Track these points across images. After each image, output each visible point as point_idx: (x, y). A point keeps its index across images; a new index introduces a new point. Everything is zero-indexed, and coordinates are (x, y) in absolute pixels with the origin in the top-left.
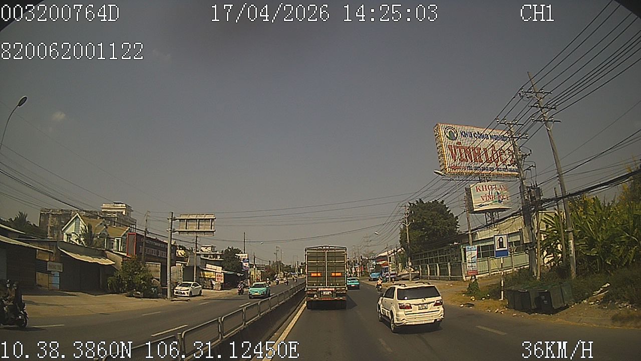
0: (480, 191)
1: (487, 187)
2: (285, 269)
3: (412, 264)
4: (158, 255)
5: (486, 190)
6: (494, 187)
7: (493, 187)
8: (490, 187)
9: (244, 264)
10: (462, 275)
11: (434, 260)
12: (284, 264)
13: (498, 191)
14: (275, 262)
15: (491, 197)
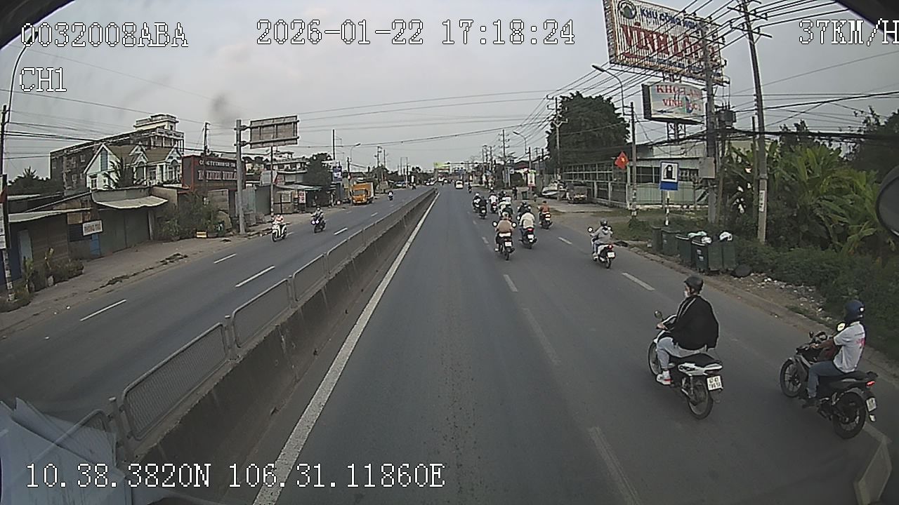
0: (662, 92)
1: (672, 89)
2: (390, 176)
3: (562, 177)
4: (222, 178)
5: (671, 92)
6: (683, 90)
7: (681, 90)
8: (676, 89)
9: (335, 174)
10: (625, 202)
11: (591, 176)
12: (388, 169)
13: (688, 96)
14: (376, 167)
15: (677, 103)
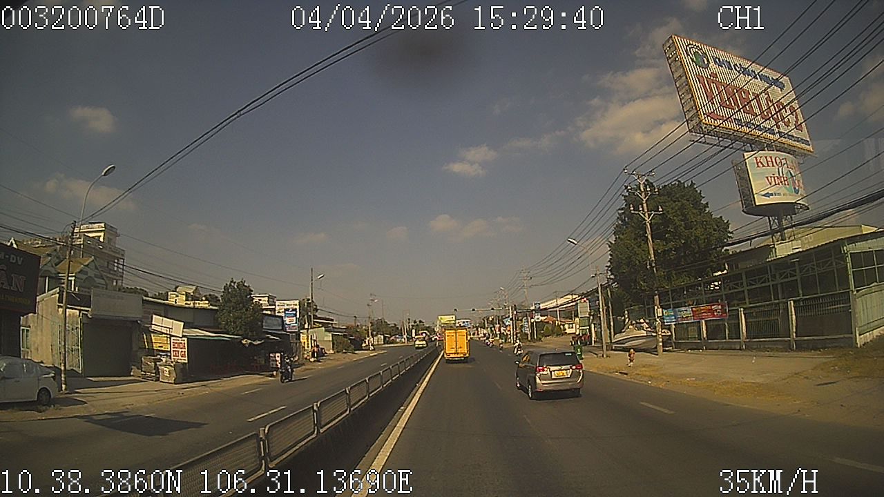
0: (764, 166)
1: (774, 160)
5: (773, 166)
13: (791, 171)
15: (783, 181)
